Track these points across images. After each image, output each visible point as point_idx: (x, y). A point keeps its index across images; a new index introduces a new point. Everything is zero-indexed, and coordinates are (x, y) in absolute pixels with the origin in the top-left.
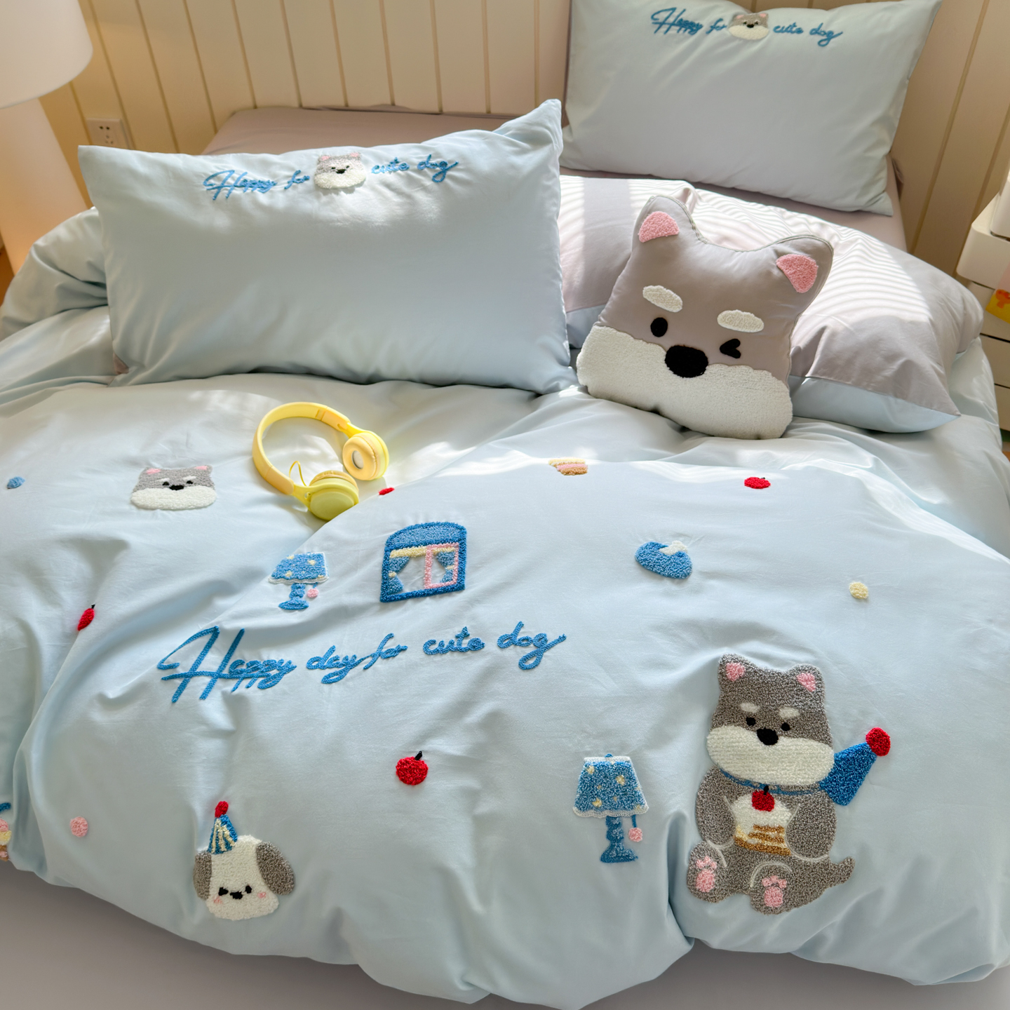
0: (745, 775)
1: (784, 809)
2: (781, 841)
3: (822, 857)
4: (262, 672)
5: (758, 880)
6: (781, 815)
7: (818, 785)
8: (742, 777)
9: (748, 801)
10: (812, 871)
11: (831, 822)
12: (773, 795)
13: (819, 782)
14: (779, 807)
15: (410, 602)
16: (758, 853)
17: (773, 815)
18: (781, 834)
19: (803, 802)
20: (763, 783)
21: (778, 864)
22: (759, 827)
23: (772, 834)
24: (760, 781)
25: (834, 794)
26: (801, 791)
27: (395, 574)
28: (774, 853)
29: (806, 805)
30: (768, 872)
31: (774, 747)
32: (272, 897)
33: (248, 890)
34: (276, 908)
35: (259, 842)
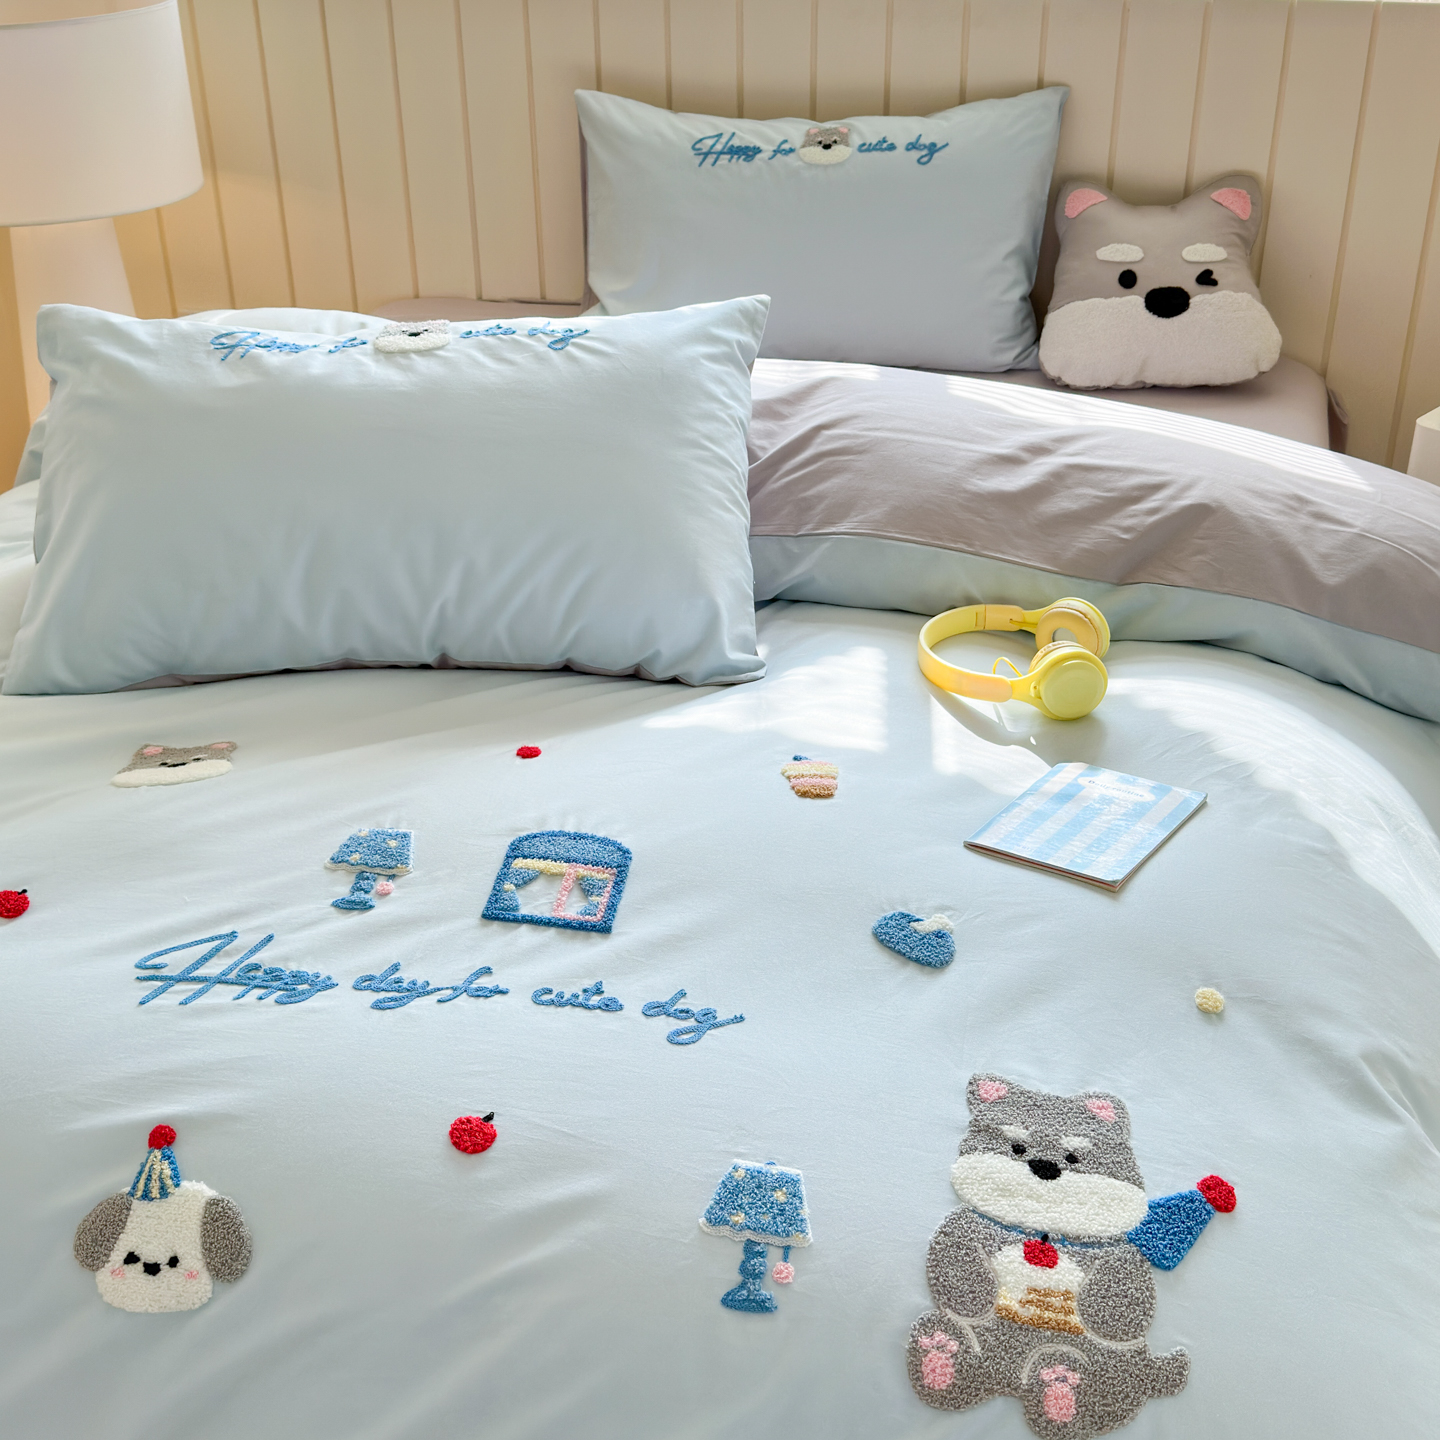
0: (1011, 1216)
1: (1073, 1265)
2: (1069, 1312)
3: (1135, 1341)
4: (286, 984)
5: (1034, 1372)
6: (1068, 1274)
7: (1125, 1237)
8: (1007, 1219)
9: (1018, 1253)
10: (1120, 1361)
11: (1147, 1288)
12: (1057, 1246)
13: (1126, 1233)
14: (1065, 1262)
15: (524, 928)
16: (1034, 1330)
17: (1056, 1273)
18: (1069, 1302)
19: (1102, 1257)
20: (1040, 1229)
21: (1065, 1348)
22: (1035, 1290)
23: (1056, 1301)
24: (1035, 1225)
25: (1150, 1250)
26: (1099, 1242)
27: (513, 887)
28: (1060, 1330)
29: (1107, 1262)
30: (1049, 1361)
31: (1054, 1181)
32: (205, 1278)
33: (173, 1262)
34: (205, 1300)
35: (211, 1193)
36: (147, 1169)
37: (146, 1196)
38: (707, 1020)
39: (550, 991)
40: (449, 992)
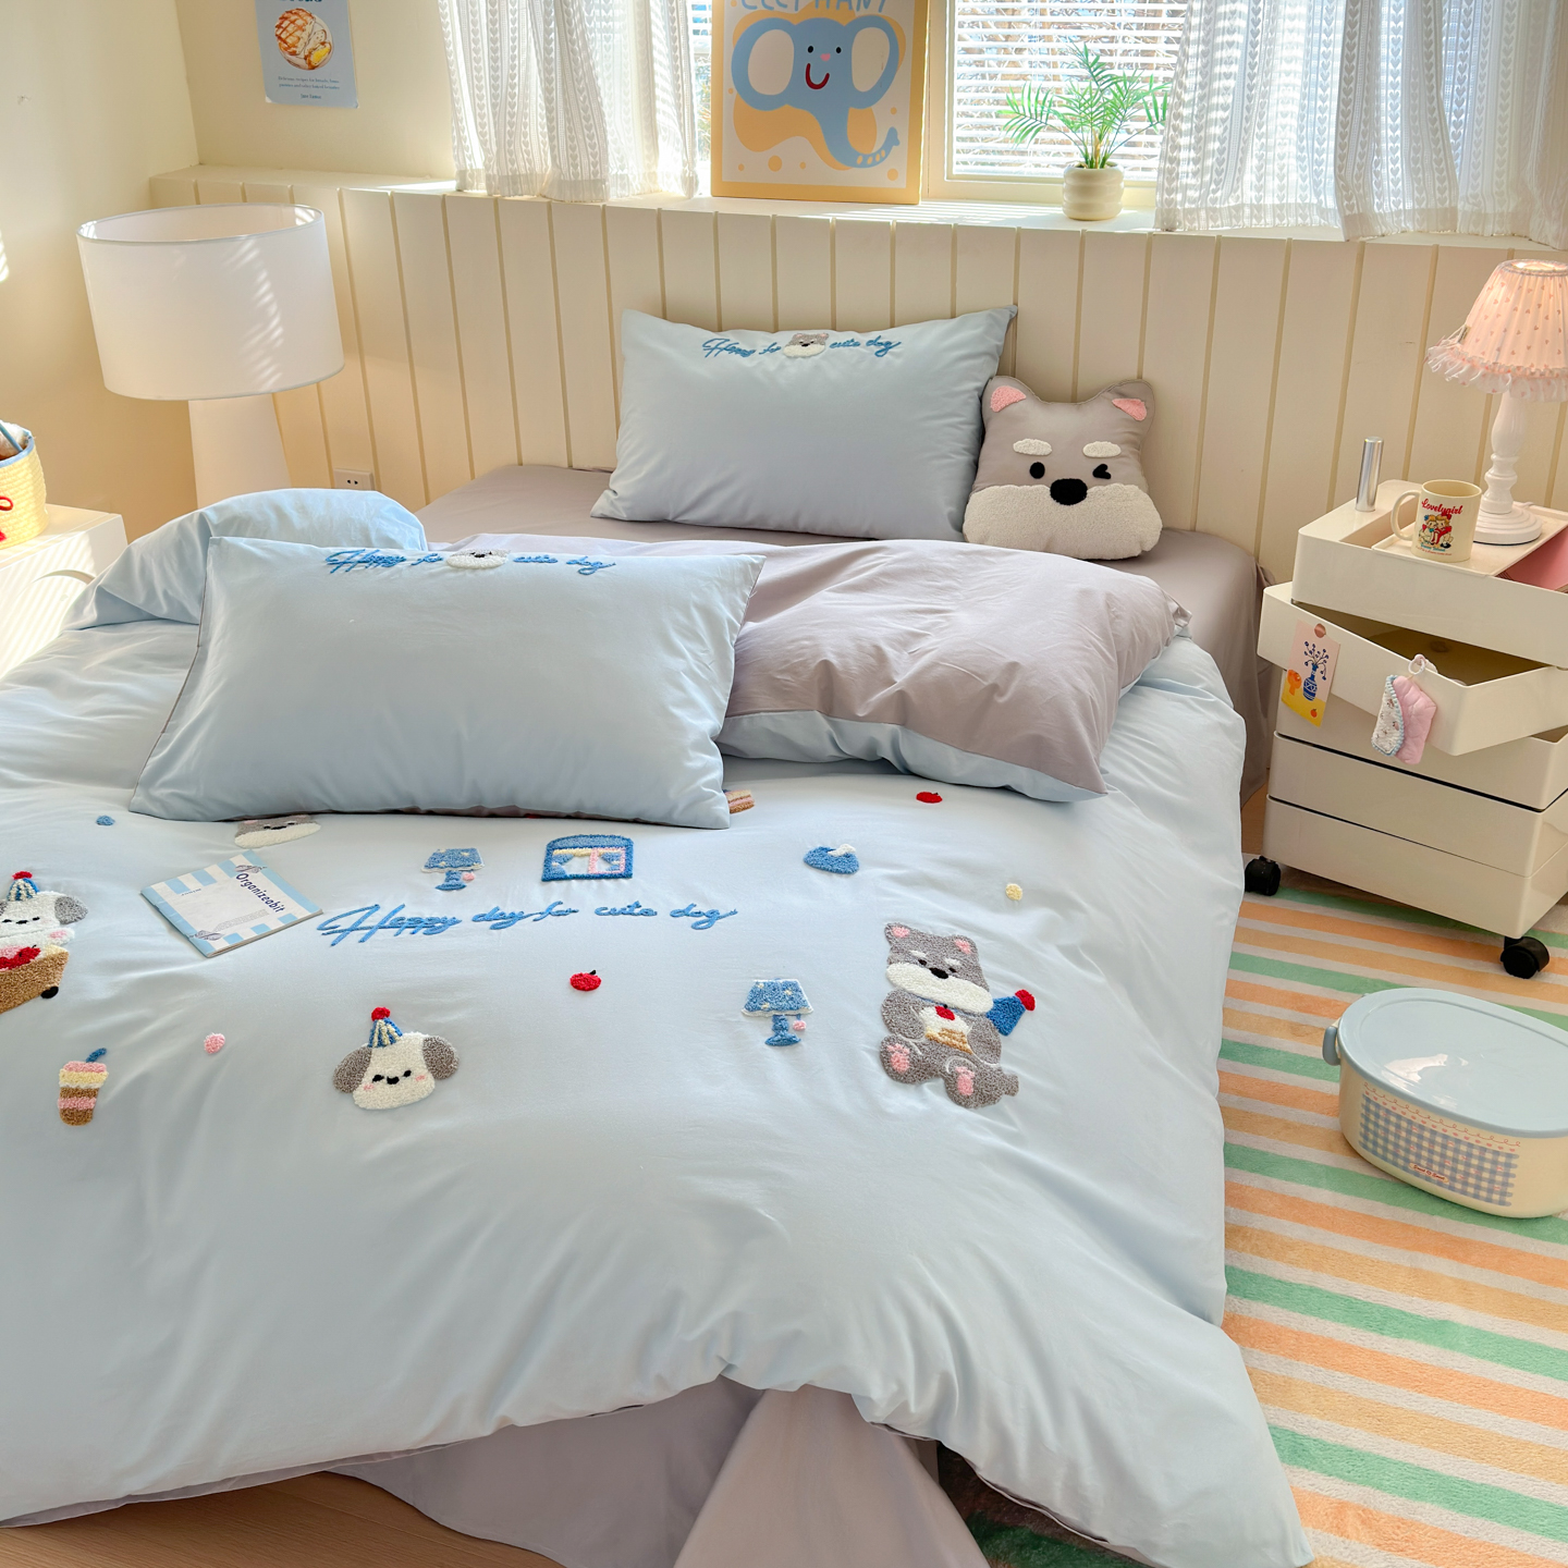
2: (964, 1043)
3: (996, 1064)
4: (427, 924)
5: (951, 1068)
8: (923, 995)
9: (933, 1013)
12: (953, 1011)
14: (959, 1020)
15: (574, 881)
16: (948, 1048)
17: (955, 1024)
18: (963, 1038)
20: (942, 1002)
23: (957, 1037)
24: (939, 1000)
28: (961, 1050)
30: (958, 1064)
31: (945, 980)
32: (430, 1079)
33: (407, 1074)
34: (431, 1091)
35: (427, 1036)
36: (377, 1031)
37: (381, 1044)
38: (713, 916)
39: (606, 909)
40: (539, 916)
